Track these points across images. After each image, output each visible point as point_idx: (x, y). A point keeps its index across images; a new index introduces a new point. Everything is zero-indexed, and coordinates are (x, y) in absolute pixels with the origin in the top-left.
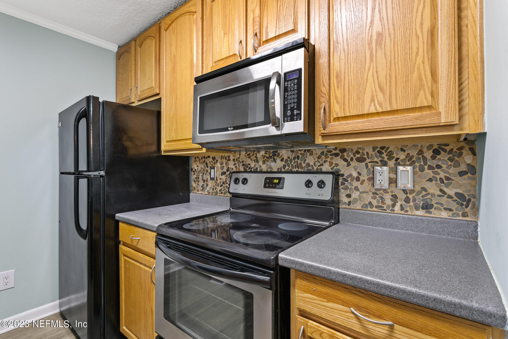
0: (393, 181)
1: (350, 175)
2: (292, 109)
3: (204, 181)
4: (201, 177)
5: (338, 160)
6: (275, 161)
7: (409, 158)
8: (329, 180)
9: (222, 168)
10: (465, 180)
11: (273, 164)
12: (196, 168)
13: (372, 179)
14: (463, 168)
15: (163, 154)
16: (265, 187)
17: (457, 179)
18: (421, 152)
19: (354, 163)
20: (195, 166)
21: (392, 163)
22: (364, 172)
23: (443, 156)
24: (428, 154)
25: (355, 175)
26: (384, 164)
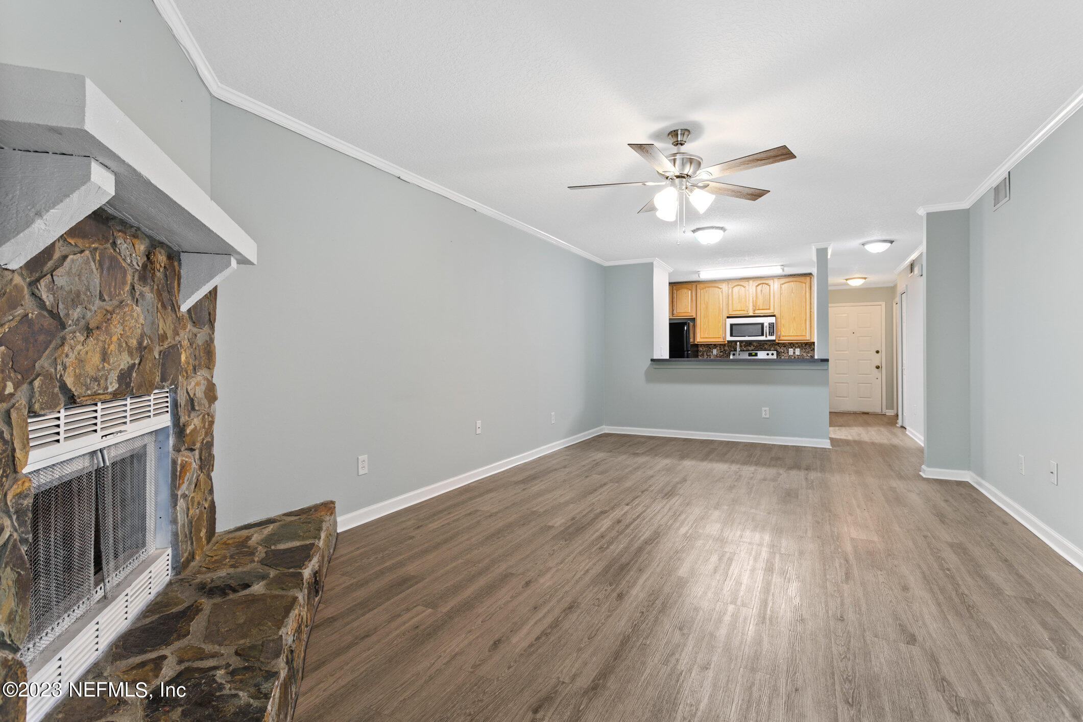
0: (794, 353)
1: (781, 351)
2: (772, 333)
3: (708, 356)
4: (705, 353)
5: (777, 347)
6: (750, 347)
7: (799, 346)
8: (775, 353)
9: (721, 349)
10: (812, 352)
11: (749, 348)
12: (702, 350)
13: (788, 352)
14: (812, 349)
15: (696, 343)
16: (749, 356)
17: (810, 352)
18: (802, 345)
19: (782, 348)
20: (701, 349)
21: (794, 348)
22: (786, 350)
23: (807, 346)
24: (804, 345)
25: (783, 351)
26: (792, 348)
